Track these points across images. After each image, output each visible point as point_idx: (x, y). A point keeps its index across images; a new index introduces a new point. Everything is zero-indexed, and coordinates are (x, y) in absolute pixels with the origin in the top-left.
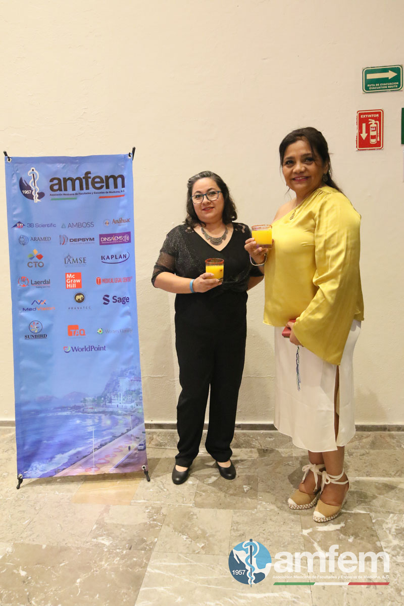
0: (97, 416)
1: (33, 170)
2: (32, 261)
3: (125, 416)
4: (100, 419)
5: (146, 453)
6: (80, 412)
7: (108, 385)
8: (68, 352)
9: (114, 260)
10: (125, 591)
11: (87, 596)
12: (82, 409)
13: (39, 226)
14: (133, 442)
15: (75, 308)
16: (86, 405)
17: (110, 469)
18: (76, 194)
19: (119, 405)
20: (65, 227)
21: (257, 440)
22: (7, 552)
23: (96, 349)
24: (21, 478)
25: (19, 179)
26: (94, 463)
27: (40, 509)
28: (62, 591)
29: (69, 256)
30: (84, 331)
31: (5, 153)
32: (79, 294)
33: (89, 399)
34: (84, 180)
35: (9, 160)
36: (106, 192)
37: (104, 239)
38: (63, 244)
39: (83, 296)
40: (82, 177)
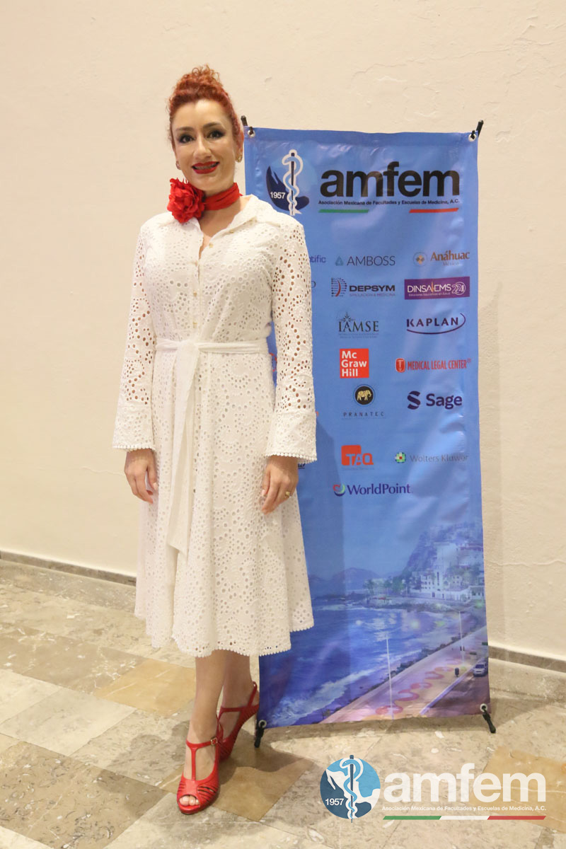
1: (293, 154)
3: (448, 614)
4: (399, 618)
5: (487, 683)
6: (361, 604)
7: (414, 557)
8: (341, 495)
9: (432, 327)
12: (366, 599)
14: (463, 660)
15: (356, 414)
16: (372, 592)
17: (419, 710)
18: (369, 203)
19: (437, 593)
20: (342, 264)
23: (392, 490)
24: (264, 726)
25: (267, 169)
26: (391, 698)
29: (347, 317)
30: (371, 458)
32: (364, 389)
33: (379, 581)
34: (385, 179)
35: (251, 133)
36: (424, 203)
37: (414, 289)
38: (337, 296)
39: (372, 392)
40: (382, 172)
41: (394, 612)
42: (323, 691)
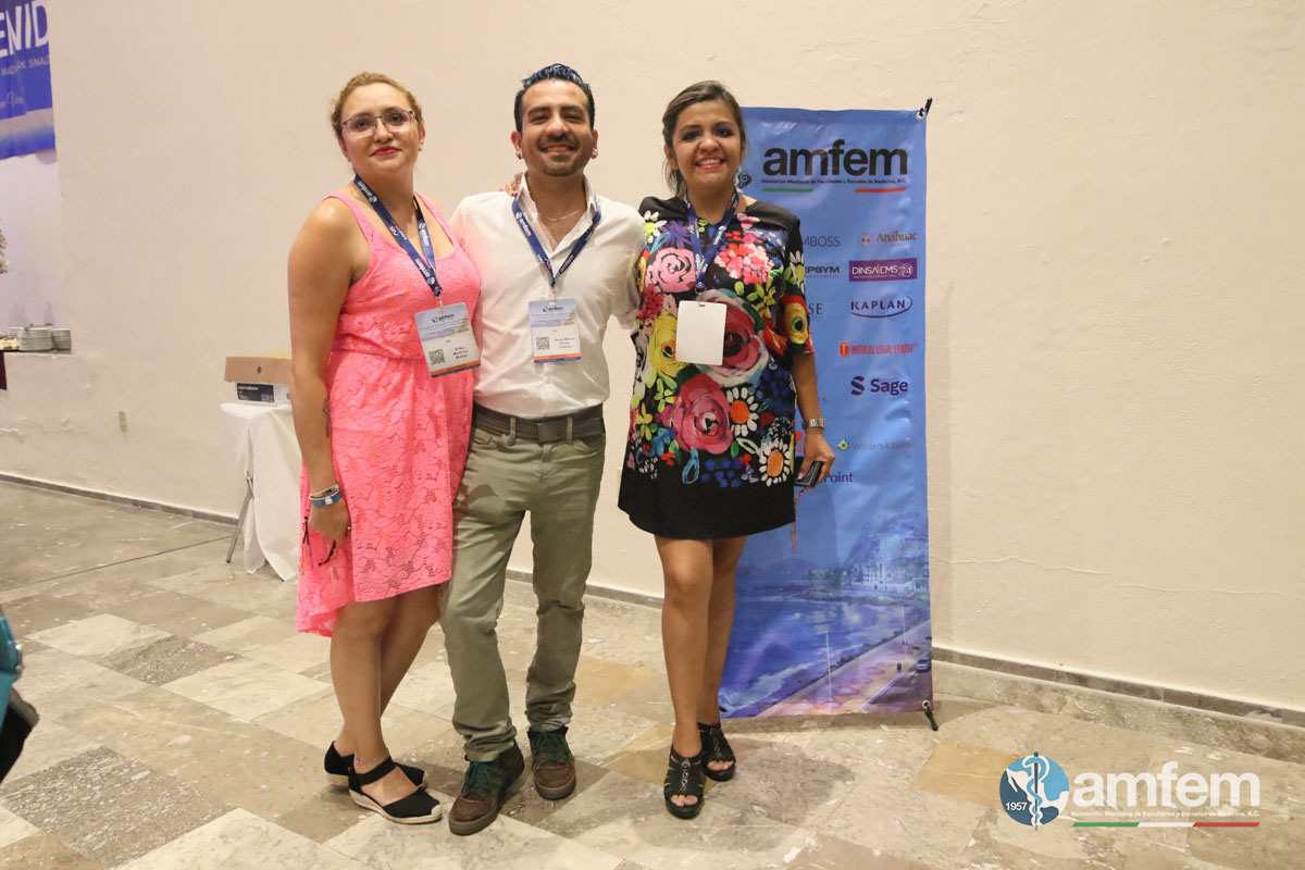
3: (892, 608)
4: (840, 611)
5: (930, 680)
6: (800, 596)
7: (856, 549)
9: (877, 311)
12: (805, 592)
14: (906, 656)
16: (812, 584)
17: (858, 706)
18: (813, 182)
19: (879, 585)
23: (834, 478)
26: (830, 694)
33: (819, 572)
34: (830, 157)
36: (870, 182)
37: (859, 271)
40: (827, 150)
41: (834, 606)
42: (760, 684)
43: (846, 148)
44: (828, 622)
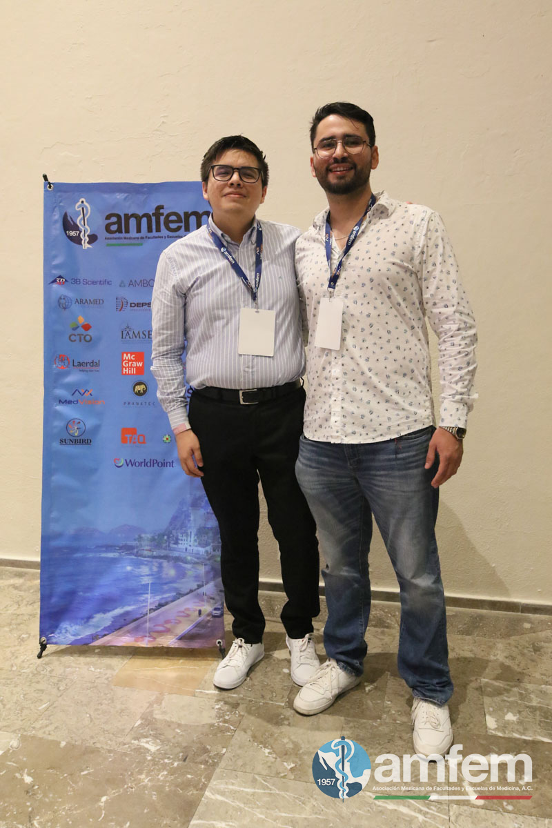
0: (156, 563)
1: (82, 202)
2: (76, 332)
3: (196, 566)
4: (160, 567)
5: (223, 623)
7: (175, 518)
8: (121, 467)
10: (168, 822)
11: (113, 824)
12: (136, 550)
13: (87, 283)
14: (205, 603)
15: (133, 404)
16: (141, 545)
17: (169, 641)
18: (142, 238)
19: (189, 548)
20: (125, 286)
21: (394, 616)
22: (11, 746)
23: (160, 465)
24: (44, 643)
25: (63, 214)
26: (148, 630)
27: (66, 689)
28: (79, 811)
29: (128, 327)
30: (144, 438)
31: (45, 177)
32: (140, 383)
33: (146, 536)
34: (154, 219)
35: (50, 187)
38: (120, 310)
39: (146, 387)
40: (150, 213)
41: (157, 562)
42: (94, 620)
43: (165, 212)
44: (152, 575)
